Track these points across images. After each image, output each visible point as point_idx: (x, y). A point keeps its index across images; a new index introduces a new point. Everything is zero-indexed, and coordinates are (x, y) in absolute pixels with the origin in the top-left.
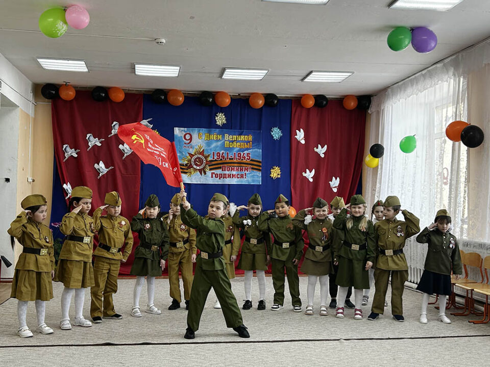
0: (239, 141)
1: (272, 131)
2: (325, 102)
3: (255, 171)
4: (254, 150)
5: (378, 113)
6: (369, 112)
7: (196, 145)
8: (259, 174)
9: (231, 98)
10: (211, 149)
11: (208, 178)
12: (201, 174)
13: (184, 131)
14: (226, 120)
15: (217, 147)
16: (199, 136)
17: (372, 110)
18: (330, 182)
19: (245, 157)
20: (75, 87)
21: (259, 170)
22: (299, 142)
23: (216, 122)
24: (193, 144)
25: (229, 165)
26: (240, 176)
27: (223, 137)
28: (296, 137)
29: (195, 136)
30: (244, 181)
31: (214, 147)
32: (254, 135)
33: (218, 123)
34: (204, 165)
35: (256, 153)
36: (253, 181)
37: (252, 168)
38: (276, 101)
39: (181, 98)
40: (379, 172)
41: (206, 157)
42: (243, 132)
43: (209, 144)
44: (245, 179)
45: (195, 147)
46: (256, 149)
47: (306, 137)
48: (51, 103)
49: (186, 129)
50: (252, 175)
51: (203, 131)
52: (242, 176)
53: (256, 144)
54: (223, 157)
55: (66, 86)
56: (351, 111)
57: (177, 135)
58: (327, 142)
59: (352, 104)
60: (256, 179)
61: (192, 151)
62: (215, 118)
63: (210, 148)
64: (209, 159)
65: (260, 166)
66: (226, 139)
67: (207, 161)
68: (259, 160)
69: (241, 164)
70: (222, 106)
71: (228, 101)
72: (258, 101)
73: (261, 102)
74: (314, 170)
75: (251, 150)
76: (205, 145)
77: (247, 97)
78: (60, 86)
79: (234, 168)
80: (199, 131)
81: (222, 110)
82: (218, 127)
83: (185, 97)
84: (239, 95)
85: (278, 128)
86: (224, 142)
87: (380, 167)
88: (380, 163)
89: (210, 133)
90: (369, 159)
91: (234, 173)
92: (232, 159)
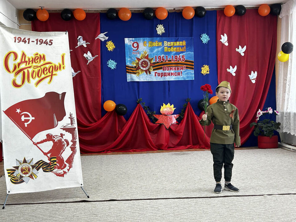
0: (175, 47)
1: (202, 37)
2: (243, 11)
3: (189, 69)
4: (187, 53)
5: (287, 17)
6: (280, 17)
7: (142, 51)
8: (192, 72)
9: (168, 12)
10: (154, 54)
11: (152, 77)
12: (147, 74)
13: (133, 40)
14: (165, 30)
15: (158, 52)
16: (144, 44)
17: (282, 16)
18: (249, 75)
19: (180, 59)
20: (48, 11)
21: (192, 68)
22: (223, 45)
23: (157, 32)
24: (140, 51)
25: (169, 65)
26: (177, 74)
27: (163, 44)
28: (221, 40)
29: (141, 44)
30: (181, 78)
31: (156, 52)
32: (186, 41)
33: (158, 33)
34: (149, 66)
35: (189, 55)
36: (188, 77)
37: (187, 67)
38: (204, 13)
39: (129, 15)
40: (289, 65)
41: (150, 61)
42: (178, 38)
43: (152, 50)
44: (182, 76)
45: (142, 53)
46: (189, 52)
47: (229, 40)
48: (31, 24)
49: (134, 39)
50: (187, 72)
51: (147, 39)
52: (179, 74)
53: (189, 48)
54: (164, 59)
55: (42, 9)
56: (265, 17)
57: (127, 44)
58: (247, 43)
59: (266, 12)
60: (190, 75)
61: (139, 56)
62: (156, 29)
63: (153, 52)
64: (153, 62)
65: (192, 65)
66: (165, 45)
67: (151, 63)
68: (191, 61)
69: (177, 65)
70: (161, 19)
71: (165, 15)
72: (190, 13)
73: (192, 14)
74: (236, 66)
75: (185, 53)
76: (148, 50)
77: (181, 11)
78: (37, 10)
79: (172, 68)
80: (144, 40)
81: (161, 22)
82: (158, 36)
83: (132, 13)
84: (174, 9)
85: (206, 34)
86: (164, 48)
87: (290, 61)
88: (290, 58)
89: (152, 41)
90: (280, 55)
91: (172, 71)
92: (171, 61)
